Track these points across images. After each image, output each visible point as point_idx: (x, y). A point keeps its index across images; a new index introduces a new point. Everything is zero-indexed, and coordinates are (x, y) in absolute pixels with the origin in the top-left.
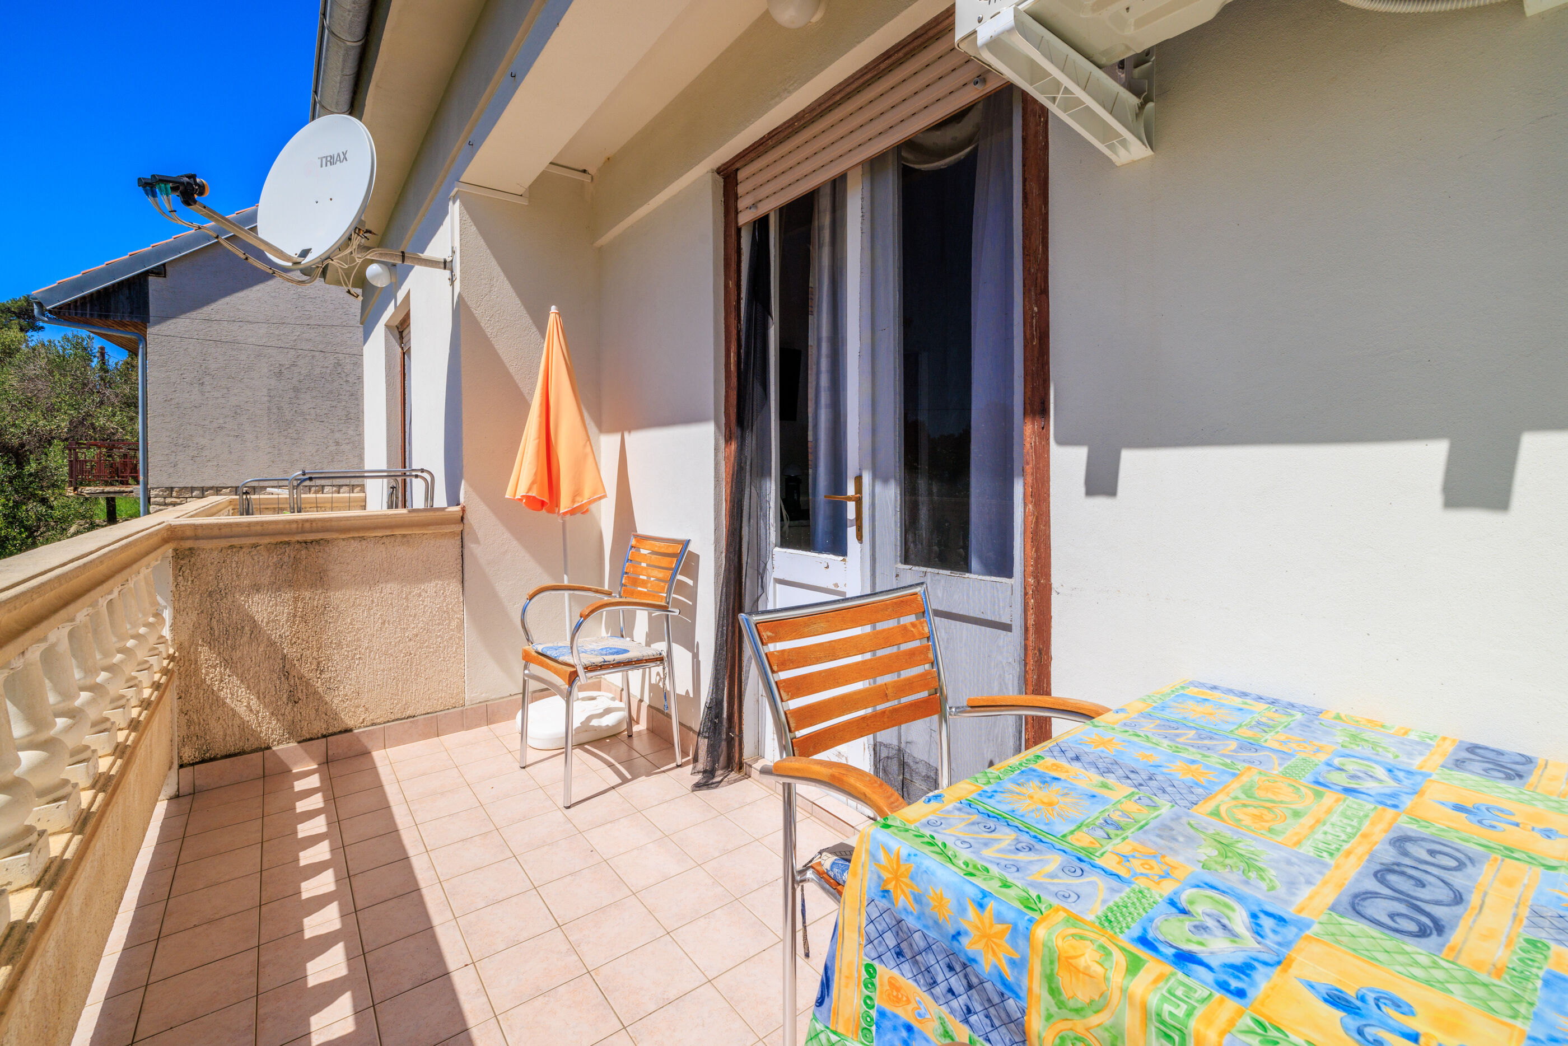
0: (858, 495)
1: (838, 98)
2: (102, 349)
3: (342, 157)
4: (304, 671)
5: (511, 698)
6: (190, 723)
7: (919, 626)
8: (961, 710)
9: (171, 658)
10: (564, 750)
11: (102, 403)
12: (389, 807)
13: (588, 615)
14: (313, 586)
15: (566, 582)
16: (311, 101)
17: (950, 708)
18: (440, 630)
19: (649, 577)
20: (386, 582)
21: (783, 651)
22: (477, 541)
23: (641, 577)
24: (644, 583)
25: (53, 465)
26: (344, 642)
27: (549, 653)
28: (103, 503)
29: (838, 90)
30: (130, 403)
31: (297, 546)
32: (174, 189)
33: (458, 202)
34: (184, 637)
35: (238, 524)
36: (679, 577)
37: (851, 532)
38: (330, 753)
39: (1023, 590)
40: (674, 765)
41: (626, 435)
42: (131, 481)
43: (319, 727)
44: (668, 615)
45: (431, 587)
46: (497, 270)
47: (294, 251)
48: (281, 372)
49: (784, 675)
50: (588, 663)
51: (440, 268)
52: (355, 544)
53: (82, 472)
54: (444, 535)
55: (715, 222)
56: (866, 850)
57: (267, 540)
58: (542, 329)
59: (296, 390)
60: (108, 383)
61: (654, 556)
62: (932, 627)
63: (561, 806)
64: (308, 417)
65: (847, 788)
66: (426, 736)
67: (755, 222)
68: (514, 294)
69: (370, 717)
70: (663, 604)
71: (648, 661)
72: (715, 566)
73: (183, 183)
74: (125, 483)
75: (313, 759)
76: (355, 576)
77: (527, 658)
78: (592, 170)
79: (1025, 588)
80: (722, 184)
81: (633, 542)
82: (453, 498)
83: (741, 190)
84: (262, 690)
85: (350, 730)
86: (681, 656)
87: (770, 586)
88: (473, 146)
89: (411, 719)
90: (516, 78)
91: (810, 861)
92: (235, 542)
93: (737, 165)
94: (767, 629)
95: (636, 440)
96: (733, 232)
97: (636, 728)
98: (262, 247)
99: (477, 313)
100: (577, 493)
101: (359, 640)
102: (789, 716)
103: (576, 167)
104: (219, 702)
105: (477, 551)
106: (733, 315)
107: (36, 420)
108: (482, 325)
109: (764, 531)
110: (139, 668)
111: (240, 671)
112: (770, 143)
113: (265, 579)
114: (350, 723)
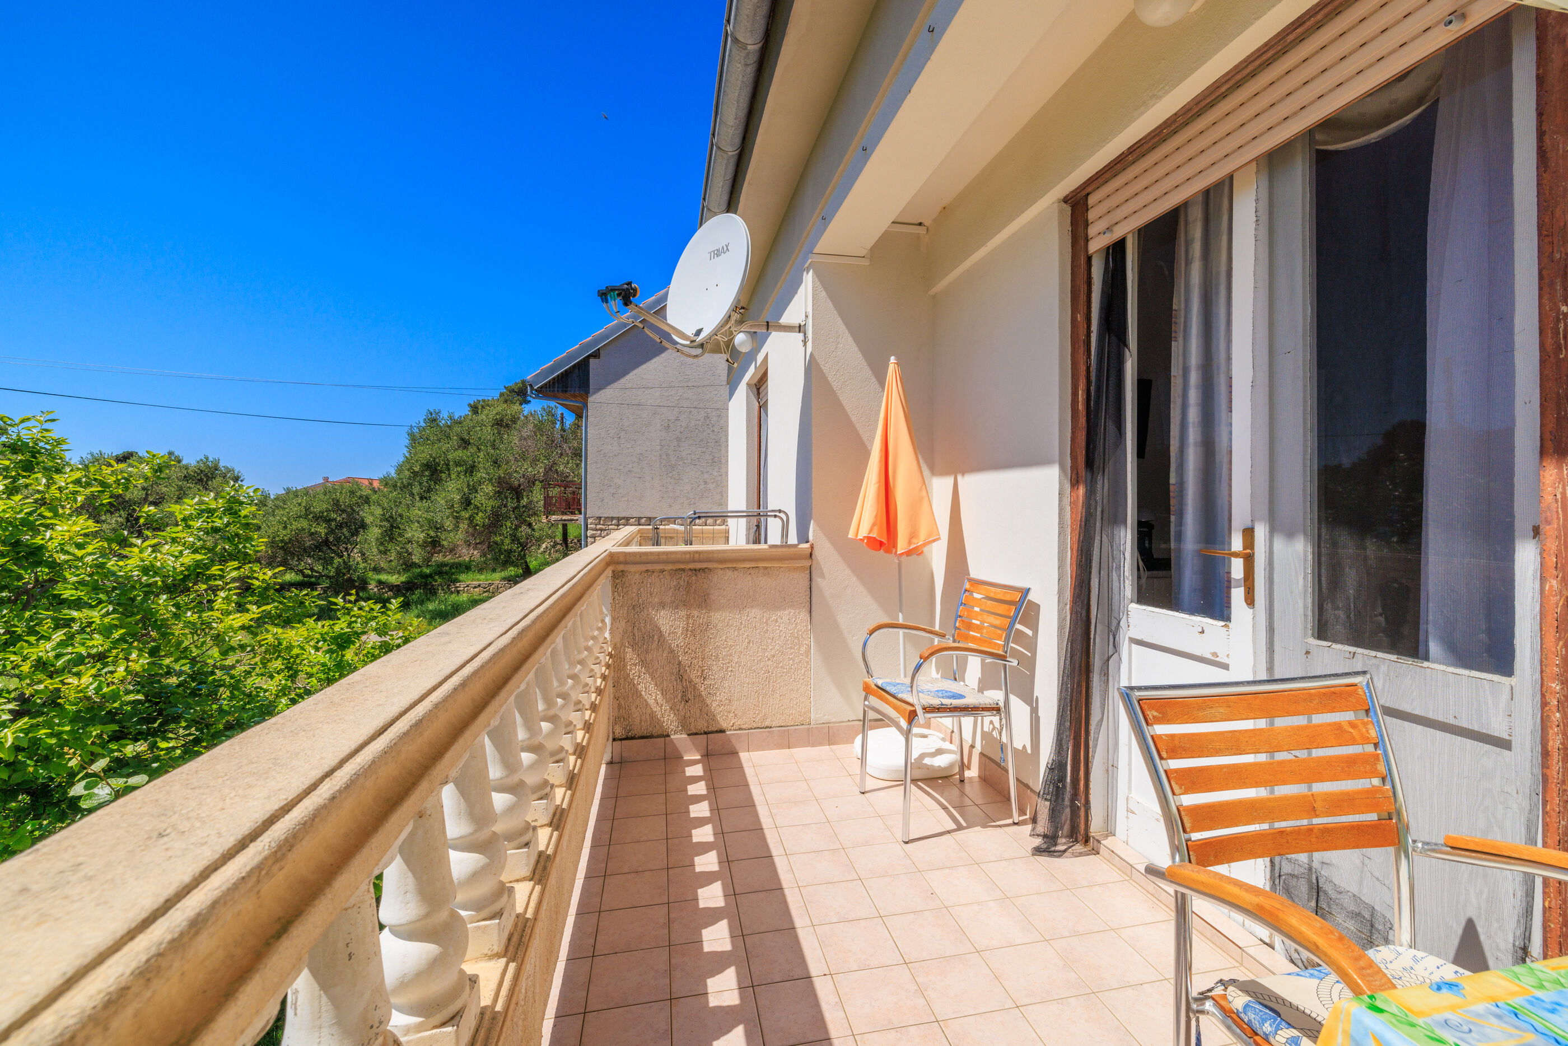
0: (1248, 551)
1: (1223, 89)
2: (562, 414)
3: (725, 248)
4: (693, 676)
5: (849, 723)
6: (619, 706)
7: (1361, 726)
8: (1431, 848)
9: (610, 655)
10: (901, 782)
11: (561, 454)
12: (754, 806)
13: (928, 657)
14: (700, 606)
15: (901, 621)
16: (701, 207)
17: (1414, 841)
18: (792, 654)
19: (983, 622)
20: (752, 607)
21: (1172, 736)
22: (823, 576)
23: (974, 621)
24: (978, 628)
25: (535, 500)
26: (721, 656)
27: (888, 689)
28: (560, 526)
29: (1223, 81)
30: (577, 454)
31: (690, 573)
32: (619, 295)
33: (811, 272)
34: (617, 640)
35: (652, 553)
36: (1018, 626)
37: (1237, 595)
38: (710, 748)
39: (1539, 697)
40: (1010, 821)
41: (959, 478)
42: (577, 512)
43: (702, 725)
44: (1005, 665)
45: (785, 614)
46: (842, 328)
47: (690, 332)
48: (668, 426)
49: (1174, 764)
50: (926, 704)
51: (795, 332)
52: (729, 573)
53: (550, 505)
54: (796, 569)
55: (1061, 254)
56: (1344, 1032)
57: (669, 567)
58: (881, 380)
59: (678, 439)
60: (566, 440)
61: (989, 602)
62: (1381, 731)
63: (900, 840)
64: (686, 461)
65: (1284, 928)
66: (779, 746)
67: (1108, 248)
68: (857, 349)
69: (739, 723)
70: (1001, 652)
71: (984, 709)
72: (1059, 619)
73: (623, 290)
74: (573, 513)
75: (698, 750)
76: (729, 600)
77: (867, 690)
78: (927, 222)
79: (1543, 696)
80: (1069, 212)
81: (967, 586)
82: (803, 537)
83: (1091, 215)
84: (665, 688)
85: (722, 731)
86: (1019, 709)
87: (1125, 647)
88: (826, 220)
89: (768, 730)
90: (866, 151)
91: (1210, 990)
92: (650, 567)
93: (1089, 190)
94: (1152, 707)
95: (969, 483)
96: (1083, 261)
97: (967, 774)
98: (670, 331)
99: (825, 369)
100: (913, 535)
101: (731, 655)
102: (1183, 813)
103: (912, 222)
104: (637, 694)
105: (823, 584)
106: (1082, 350)
107: (527, 469)
108: (830, 379)
109: (1118, 584)
110: (595, 662)
111: (651, 671)
112: (1130, 158)
113: (668, 599)
114: (724, 725)
